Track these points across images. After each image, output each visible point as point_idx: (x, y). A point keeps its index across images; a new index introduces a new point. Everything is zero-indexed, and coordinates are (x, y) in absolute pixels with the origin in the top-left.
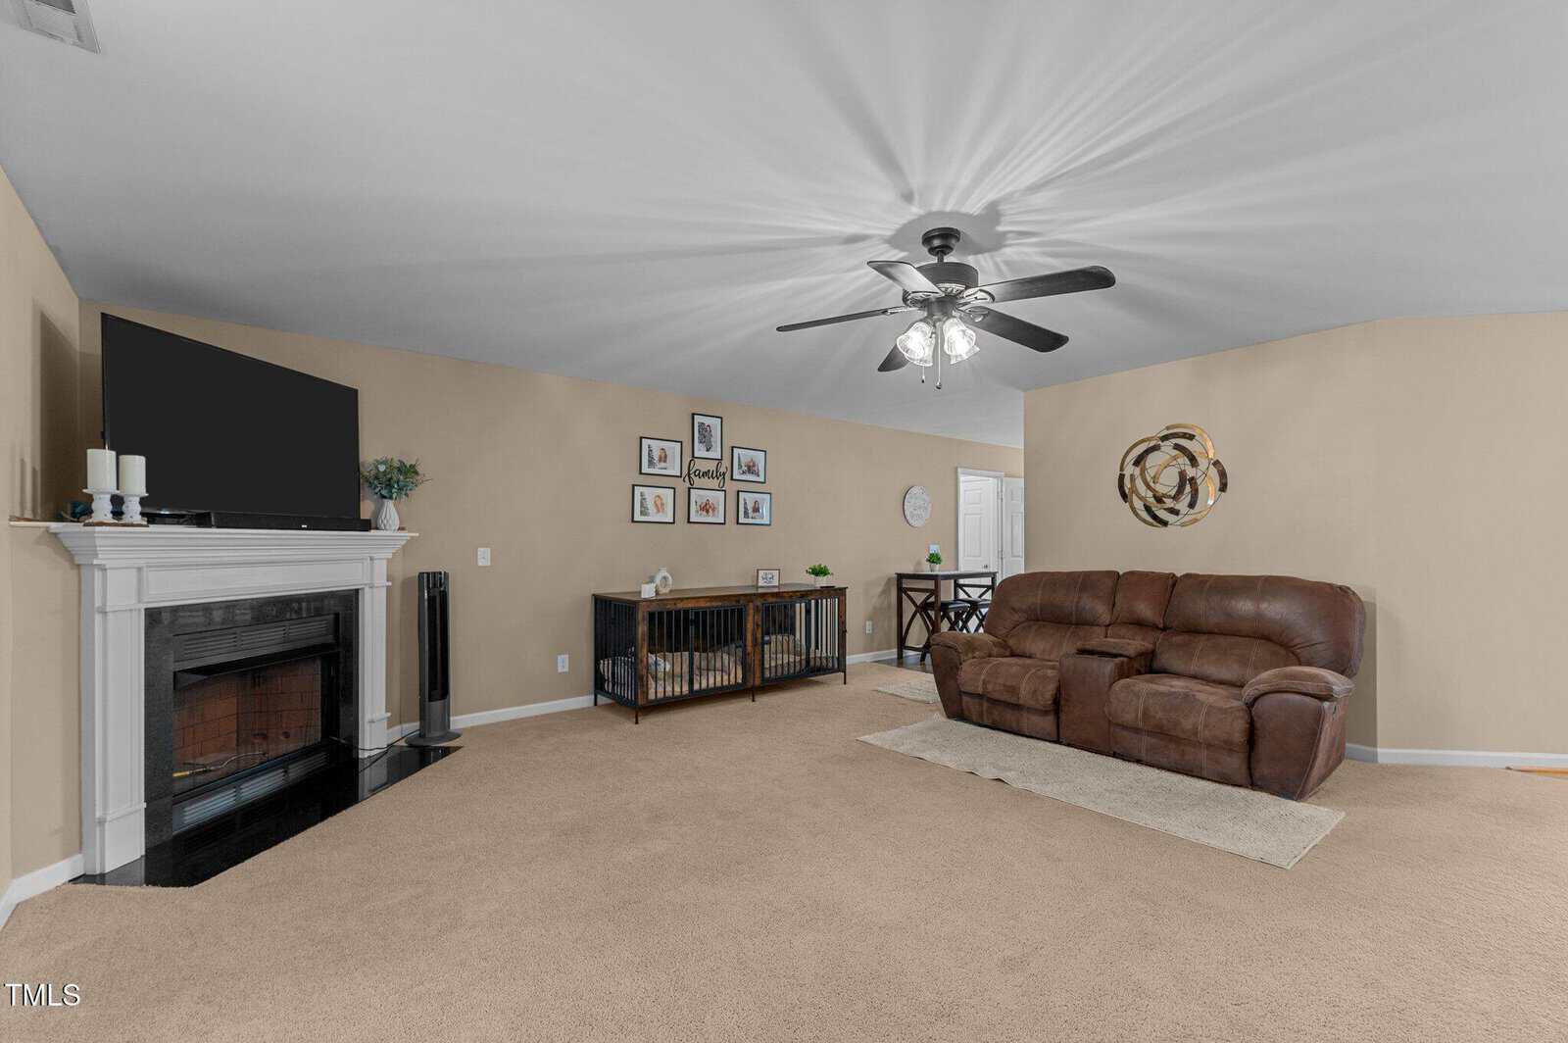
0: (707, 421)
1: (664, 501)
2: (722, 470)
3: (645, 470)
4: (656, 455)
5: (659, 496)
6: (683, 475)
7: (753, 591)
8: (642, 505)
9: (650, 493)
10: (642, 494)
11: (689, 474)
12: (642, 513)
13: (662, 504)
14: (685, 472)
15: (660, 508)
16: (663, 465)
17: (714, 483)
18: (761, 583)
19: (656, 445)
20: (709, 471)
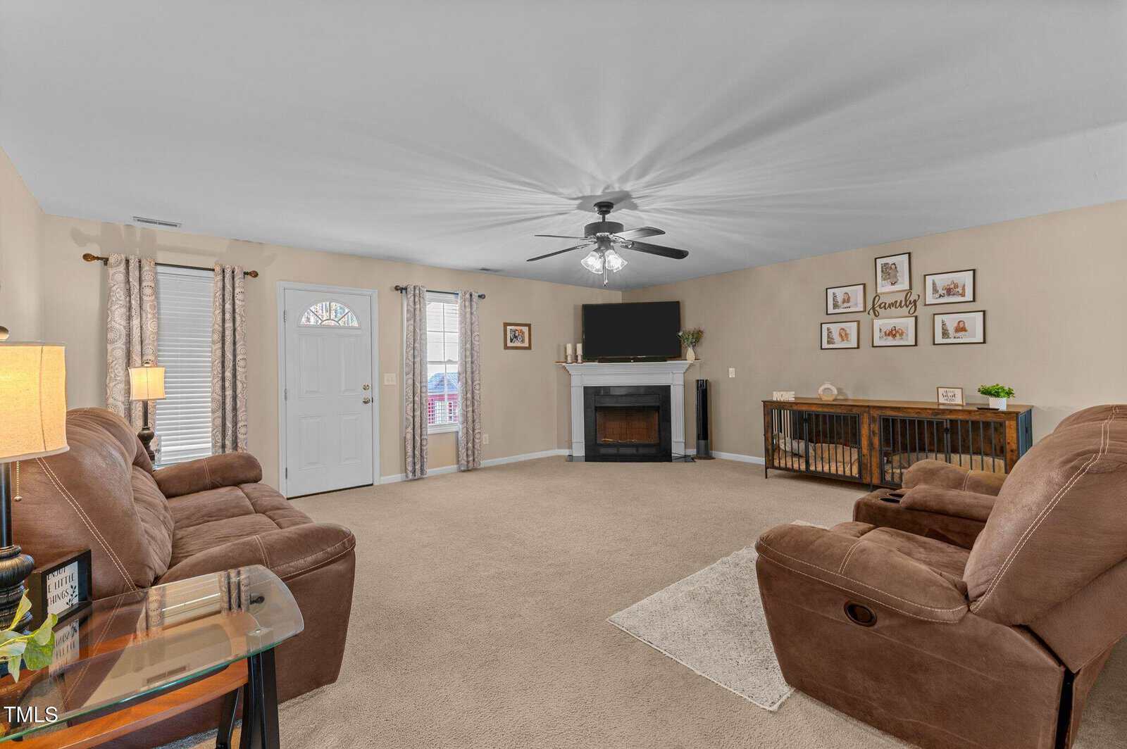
0: (890, 260)
1: (848, 332)
2: (912, 299)
3: (831, 310)
4: (840, 299)
5: (843, 329)
6: (868, 309)
7: (936, 407)
8: (828, 337)
9: (835, 329)
10: (828, 329)
11: (873, 308)
12: (829, 342)
13: (846, 335)
14: (869, 306)
15: (844, 335)
16: (846, 305)
17: (905, 310)
18: (942, 400)
19: (840, 293)
20: (896, 302)
